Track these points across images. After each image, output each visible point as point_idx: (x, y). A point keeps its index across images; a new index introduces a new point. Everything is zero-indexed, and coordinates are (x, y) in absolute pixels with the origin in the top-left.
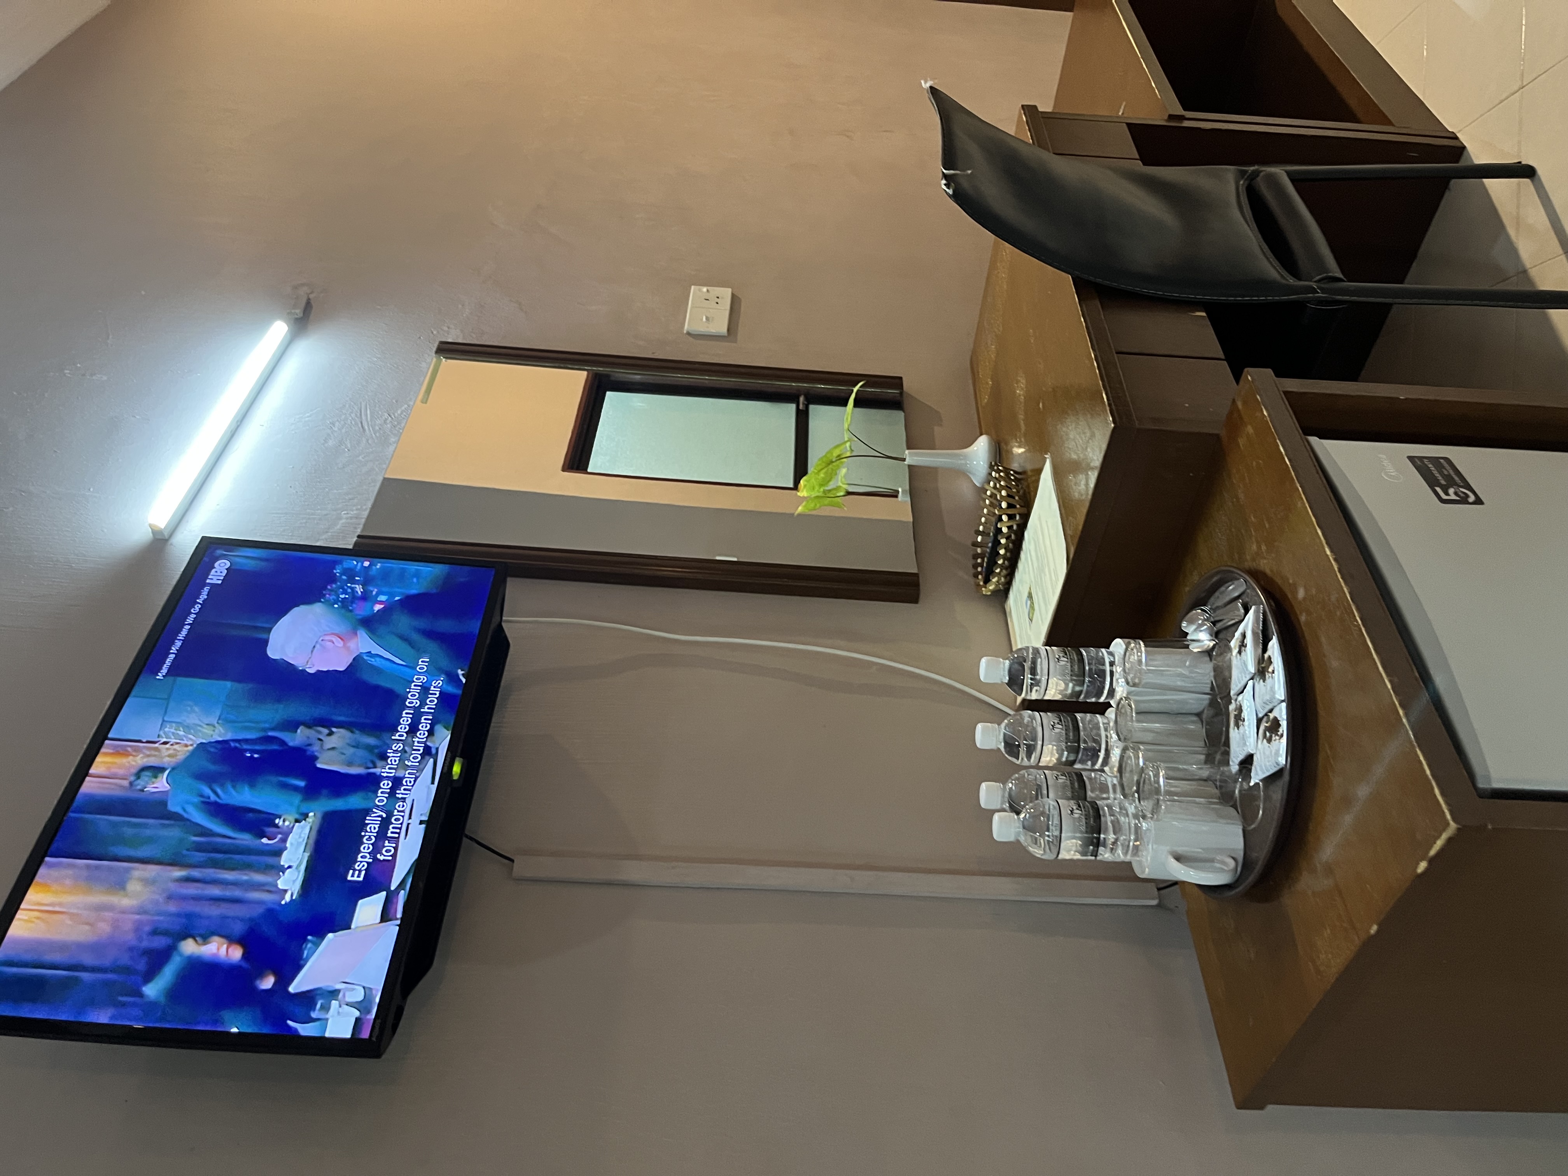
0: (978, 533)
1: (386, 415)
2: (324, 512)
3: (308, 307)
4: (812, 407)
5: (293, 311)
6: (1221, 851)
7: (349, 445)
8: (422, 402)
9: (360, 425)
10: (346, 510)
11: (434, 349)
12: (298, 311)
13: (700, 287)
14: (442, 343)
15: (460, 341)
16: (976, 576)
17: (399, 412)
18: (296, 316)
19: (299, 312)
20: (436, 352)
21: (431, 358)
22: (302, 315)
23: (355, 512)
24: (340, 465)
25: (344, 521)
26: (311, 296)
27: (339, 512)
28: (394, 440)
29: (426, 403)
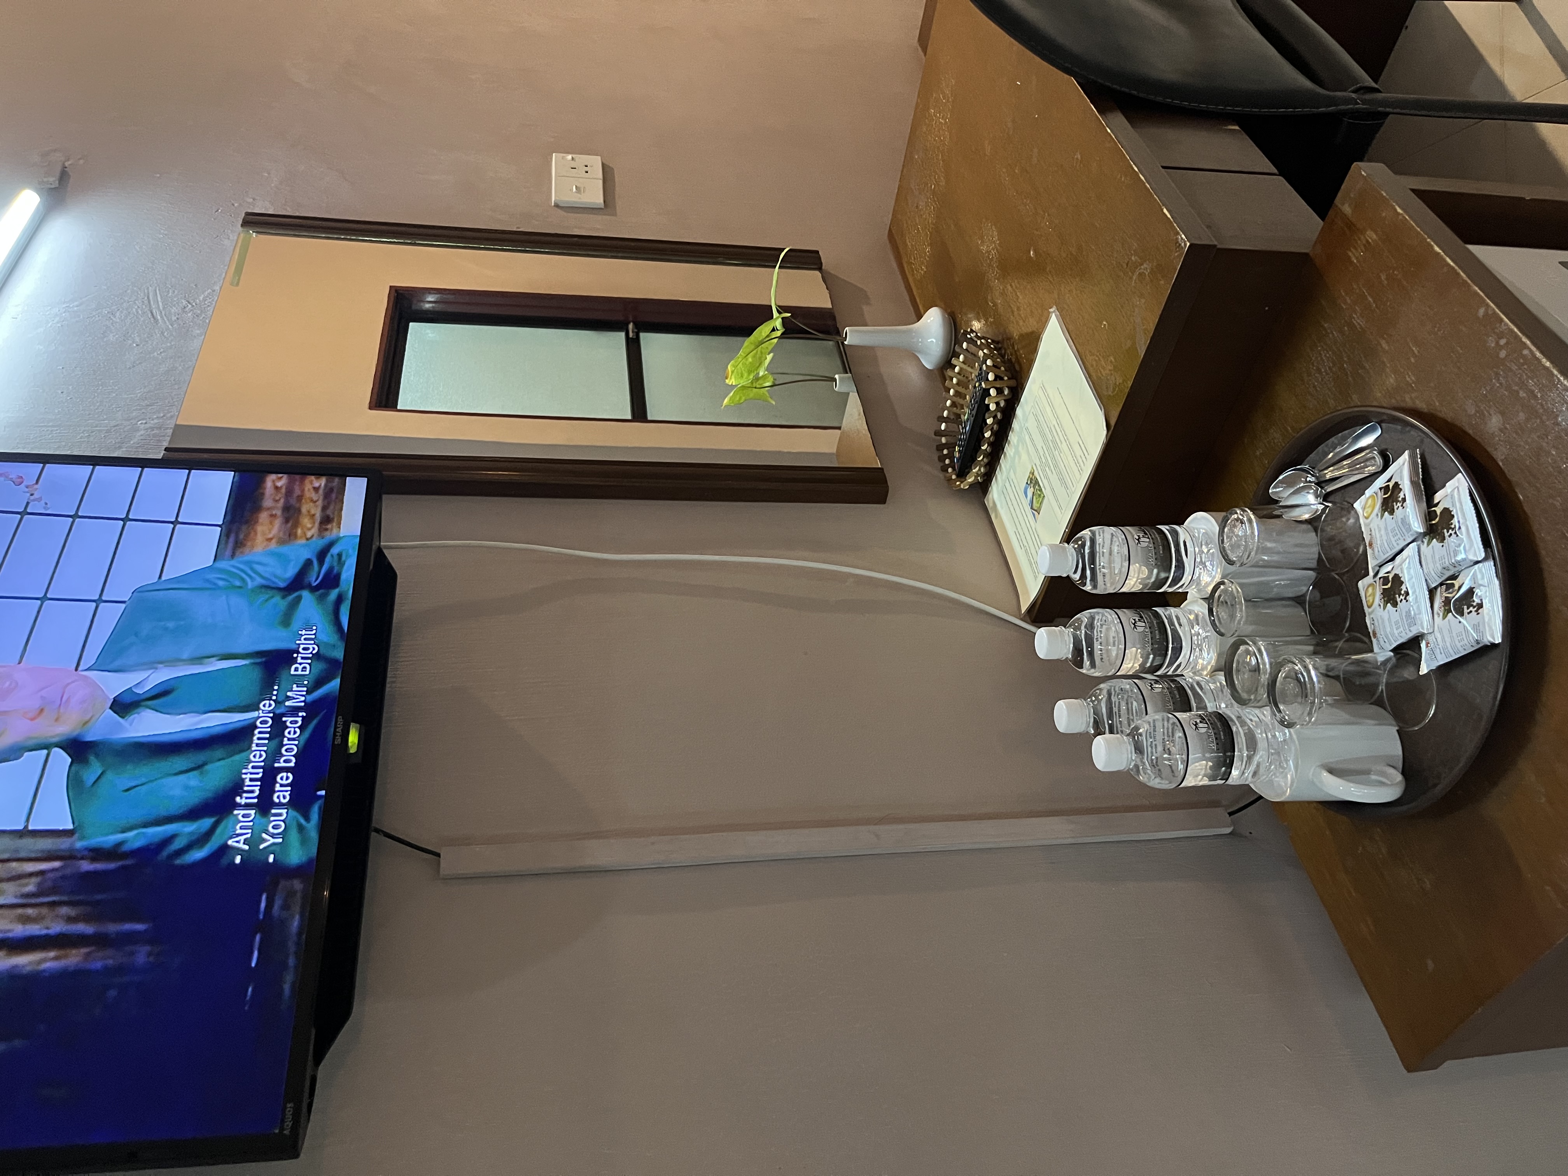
0: (941, 419)
1: (184, 302)
2: (113, 423)
3: (64, 175)
4: (642, 335)
5: (45, 180)
6: (1377, 759)
7: (137, 339)
8: (232, 284)
9: (150, 315)
10: (143, 419)
11: (241, 222)
12: (51, 179)
13: (564, 155)
14: (248, 214)
15: (271, 212)
16: (944, 469)
17: (201, 298)
18: (49, 186)
19: (53, 180)
20: (242, 226)
21: (235, 233)
22: (56, 184)
23: (156, 421)
24: (129, 365)
25: (142, 432)
26: (67, 164)
27: (134, 422)
28: (198, 332)
29: (238, 284)
